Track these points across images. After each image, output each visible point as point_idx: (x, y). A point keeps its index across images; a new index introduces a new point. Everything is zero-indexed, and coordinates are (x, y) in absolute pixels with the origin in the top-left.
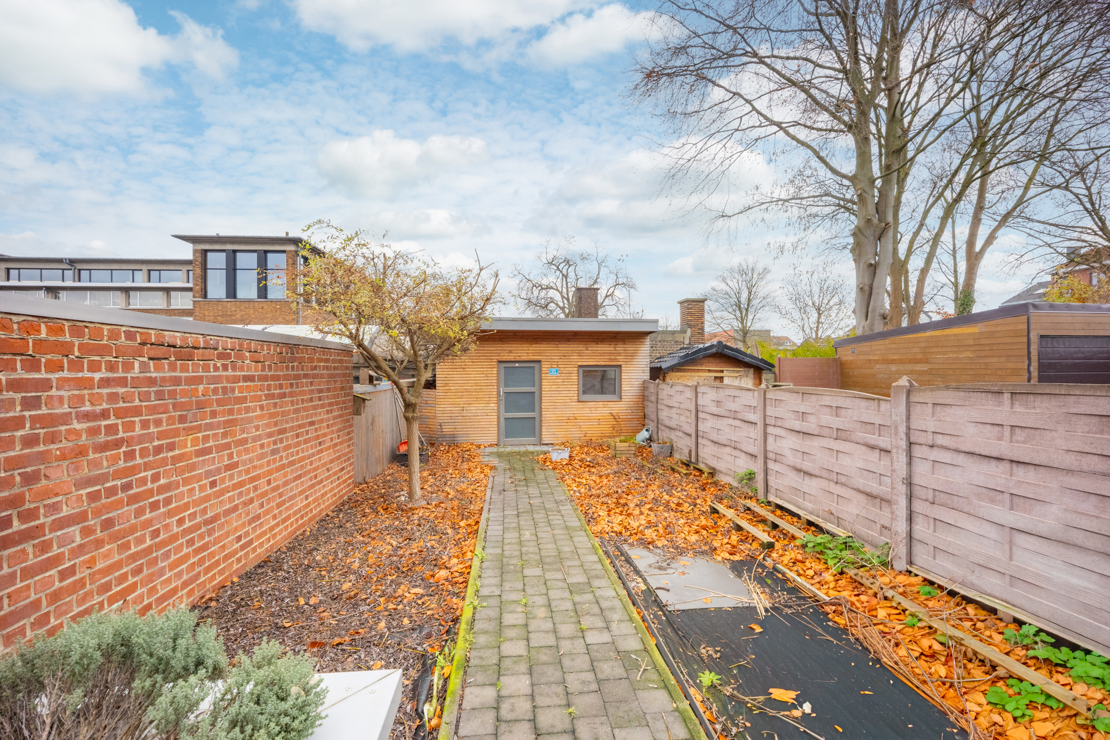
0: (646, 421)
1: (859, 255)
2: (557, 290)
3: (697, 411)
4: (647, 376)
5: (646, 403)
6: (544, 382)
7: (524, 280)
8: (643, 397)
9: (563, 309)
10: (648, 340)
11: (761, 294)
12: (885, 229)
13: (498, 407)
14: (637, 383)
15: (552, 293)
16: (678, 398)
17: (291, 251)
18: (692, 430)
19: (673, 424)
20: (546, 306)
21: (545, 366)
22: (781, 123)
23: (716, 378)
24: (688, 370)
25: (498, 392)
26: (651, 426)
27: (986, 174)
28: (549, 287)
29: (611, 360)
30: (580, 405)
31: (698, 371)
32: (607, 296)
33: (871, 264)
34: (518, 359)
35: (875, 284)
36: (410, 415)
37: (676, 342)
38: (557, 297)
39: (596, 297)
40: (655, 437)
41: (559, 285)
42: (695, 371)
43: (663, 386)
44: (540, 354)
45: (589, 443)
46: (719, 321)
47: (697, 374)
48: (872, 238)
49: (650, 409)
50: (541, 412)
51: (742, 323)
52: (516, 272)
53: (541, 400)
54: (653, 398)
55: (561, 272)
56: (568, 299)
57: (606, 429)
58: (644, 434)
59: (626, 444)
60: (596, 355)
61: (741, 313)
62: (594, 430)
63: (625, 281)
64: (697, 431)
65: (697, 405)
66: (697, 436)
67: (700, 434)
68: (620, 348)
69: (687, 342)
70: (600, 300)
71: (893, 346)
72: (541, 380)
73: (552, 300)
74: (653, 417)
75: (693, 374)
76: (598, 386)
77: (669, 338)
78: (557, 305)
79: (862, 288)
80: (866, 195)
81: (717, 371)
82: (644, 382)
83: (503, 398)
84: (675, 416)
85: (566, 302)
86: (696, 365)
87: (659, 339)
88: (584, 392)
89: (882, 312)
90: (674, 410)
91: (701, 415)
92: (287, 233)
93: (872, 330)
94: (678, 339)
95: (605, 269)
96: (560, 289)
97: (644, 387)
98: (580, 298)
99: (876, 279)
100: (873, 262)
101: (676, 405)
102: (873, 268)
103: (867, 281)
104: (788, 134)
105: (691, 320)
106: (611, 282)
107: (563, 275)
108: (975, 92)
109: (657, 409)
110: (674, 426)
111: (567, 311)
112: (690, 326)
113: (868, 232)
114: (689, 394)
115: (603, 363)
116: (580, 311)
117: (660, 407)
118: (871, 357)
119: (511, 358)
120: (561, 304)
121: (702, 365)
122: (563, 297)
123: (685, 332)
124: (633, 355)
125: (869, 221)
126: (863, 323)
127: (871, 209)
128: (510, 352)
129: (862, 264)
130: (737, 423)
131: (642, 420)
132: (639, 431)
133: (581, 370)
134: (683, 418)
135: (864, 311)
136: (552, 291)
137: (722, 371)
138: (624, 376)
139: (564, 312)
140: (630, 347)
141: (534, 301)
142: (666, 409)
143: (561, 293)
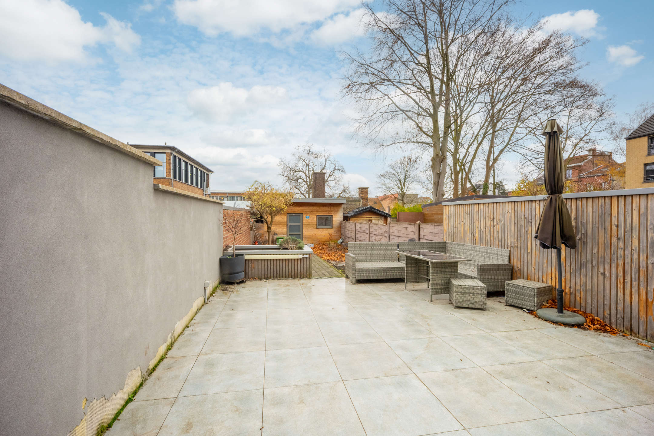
0: (342, 236)
1: (434, 169)
2: (303, 172)
3: (356, 231)
4: (342, 219)
5: (341, 229)
6: (304, 221)
7: (286, 167)
8: (341, 227)
9: (306, 182)
10: (343, 206)
11: (412, 175)
12: (443, 159)
13: (287, 230)
14: (338, 222)
15: (300, 174)
16: (351, 227)
17: (168, 153)
18: (354, 238)
19: (349, 236)
20: (297, 180)
21: (304, 215)
22: (404, 110)
23: (369, 220)
24: (359, 217)
25: (287, 225)
26: (343, 238)
27: (494, 132)
28: (299, 171)
29: (329, 213)
30: (317, 230)
31: (363, 217)
32: (330, 176)
33: (438, 173)
34: (294, 212)
35: (440, 182)
36: (269, 230)
37: (356, 205)
38: (303, 176)
39: (324, 177)
40: (344, 241)
41: (304, 169)
42: (361, 217)
43: (347, 223)
44: (302, 211)
45: (321, 244)
46: (389, 189)
47: (362, 218)
48: (439, 162)
49: (343, 232)
50: (303, 232)
51: (401, 190)
52: (282, 163)
53: (303, 228)
54: (344, 227)
55: (306, 162)
56: (309, 177)
57: (327, 238)
58: (341, 240)
59: (333, 243)
60: (323, 211)
61: (401, 185)
62: (322, 239)
63: (339, 168)
64: (356, 237)
65: (355, 229)
66: (356, 239)
67: (356, 238)
68: (332, 209)
69: (361, 205)
70: (326, 178)
71: (440, 208)
72: (303, 220)
73: (300, 178)
74: (344, 234)
75: (361, 218)
76: (324, 223)
77: (353, 203)
78: (303, 180)
79: (435, 183)
80: (436, 144)
81: (370, 218)
82: (341, 221)
83: (288, 227)
84: (350, 233)
85: (308, 178)
86: (361, 215)
87: (349, 204)
88: (319, 225)
89: (442, 193)
90: (350, 231)
91: (357, 232)
92: (166, 143)
93: (439, 201)
94: (357, 204)
95: (329, 162)
96: (305, 172)
97: (341, 223)
98: (316, 178)
99: (440, 179)
100: (439, 172)
101: (350, 229)
102: (439, 175)
103: (437, 180)
104: (406, 114)
105: (362, 196)
106: (332, 168)
107: (307, 164)
108: (491, 94)
109: (345, 231)
110: (350, 237)
111: (308, 183)
112: (362, 199)
113: (438, 160)
114: (354, 225)
115: (326, 214)
116: (316, 184)
117: (346, 230)
118: (433, 213)
119: (292, 212)
120: (305, 180)
121: (364, 215)
122: (306, 176)
123: (360, 201)
124: (337, 211)
125: (437, 155)
126: (435, 197)
127: (438, 150)
128: (292, 210)
129: (435, 173)
130: (365, 234)
131: (340, 236)
132: (339, 239)
133: (318, 217)
134: (352, 234)
135: (436, 192)
136: (301, 172)
137: (372, 218)
138: (334, 219)
139: (307, 184)
140: (336, 209)
141: (291, 177)
142: (348, 231)
143: (305, 174)
